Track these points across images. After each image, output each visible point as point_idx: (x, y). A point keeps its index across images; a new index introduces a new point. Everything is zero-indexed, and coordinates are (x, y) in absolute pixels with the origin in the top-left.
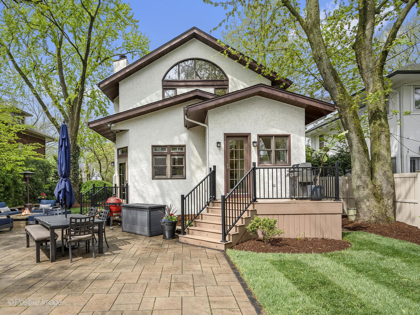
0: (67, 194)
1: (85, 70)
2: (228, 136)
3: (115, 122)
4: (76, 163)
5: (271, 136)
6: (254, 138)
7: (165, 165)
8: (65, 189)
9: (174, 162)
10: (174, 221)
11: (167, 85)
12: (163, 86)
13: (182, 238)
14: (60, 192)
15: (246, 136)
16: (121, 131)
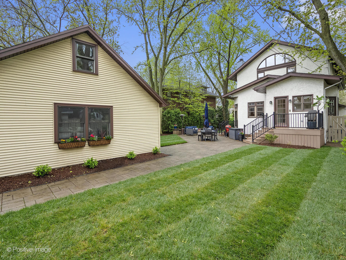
0: (207, 124)
1: (229, 65)
2: (276, 98)
3: (231, 94)
4: (226, 109)
5: (301, 96)
6: (290, 98)
7: (254, 111)
8: (206, 122)
9: (258, 109)
10: (242, 134)
11: (259, 71)
12: (257, 72)
13: (244, 140)
14: (205, 123)
15: (287, 97)
16: (235, 97)
